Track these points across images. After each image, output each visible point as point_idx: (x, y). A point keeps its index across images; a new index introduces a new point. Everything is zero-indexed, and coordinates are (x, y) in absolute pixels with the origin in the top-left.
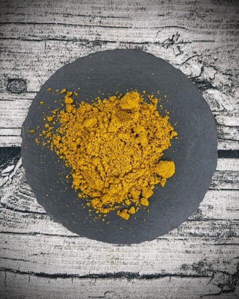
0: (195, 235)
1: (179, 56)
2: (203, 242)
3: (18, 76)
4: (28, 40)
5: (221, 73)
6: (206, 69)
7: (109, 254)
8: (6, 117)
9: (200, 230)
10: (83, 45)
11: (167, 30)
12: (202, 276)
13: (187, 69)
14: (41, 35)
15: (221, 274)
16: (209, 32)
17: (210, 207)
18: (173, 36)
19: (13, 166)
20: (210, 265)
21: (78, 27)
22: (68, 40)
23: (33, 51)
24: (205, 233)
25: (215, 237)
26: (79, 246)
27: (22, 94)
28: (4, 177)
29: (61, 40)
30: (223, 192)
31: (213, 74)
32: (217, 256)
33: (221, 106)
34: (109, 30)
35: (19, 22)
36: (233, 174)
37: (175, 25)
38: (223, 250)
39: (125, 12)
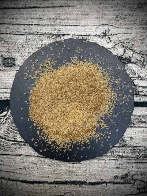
0: (122, 157)
1: (109, 43)
2: (127, 161)
3: (10, 56)
4: (16, 34)
5: (137, 53)
6: (126, 51)
7: (67, 169)
8: (2, 81)
9: (126, 153)
10: (50, 37)
11: (102, 27)
12: (127, 183)
13: (114, 51)
14: (24, 31)
15: (139, 182)
16: (128, 27)
17: (132, 138)
18: (106, 31)
19: (6, 112)
20: (132, 176)
21: (47, 26)
22: (41, 34)
23: (19, 41)
24: (129, 155)
25: (136, 158)
26: (48, 164)
27: (12, 67)
28: (1, 119)
29: (36, 34)
30: (140, 128)
31: (131, 54)
32: (136, 170)
33: (137, 74)
34: (66, 27)
35: (11, 23)
36: (146, 117)
37: (107, 24)
38: (140, 166)
39: (75, 16)
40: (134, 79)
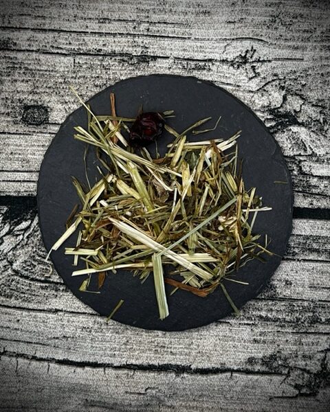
0: (267, 319)
1: (253, 80)
2: (276, 328)
3: (37, 102)
4: (50, 53)
5: (311, 105)
6: (289, 98)
7: (153, 340)
8: (20, 156)
9: (274, 313)
10: (124, 61)
11: (239, 44)
12: (273, 373)
13: (263, 98)
14: (68, 47)
15: (299, 372)
16: (296, 46)
17: (288, 283)
18: (247, 52)
19: (29, 222)
20: (286, 359)
21: (118, 36)
22: (104, 55)
23: (57, 68)
24: (280, 317)
25: (294, 322)
26: (113, 329)
27: (42, 126)
28: (17, 235)
29: (95, 55)
30: (306, 263)
31: (299, 105)
32: (295, 348)
33: (308, 149)
34: (160, 40)
35: (39, 27)
36: (320, 241)
37: (251, 36)
38: (303, 340)
39: (182, 17)
40: (301, 158)
